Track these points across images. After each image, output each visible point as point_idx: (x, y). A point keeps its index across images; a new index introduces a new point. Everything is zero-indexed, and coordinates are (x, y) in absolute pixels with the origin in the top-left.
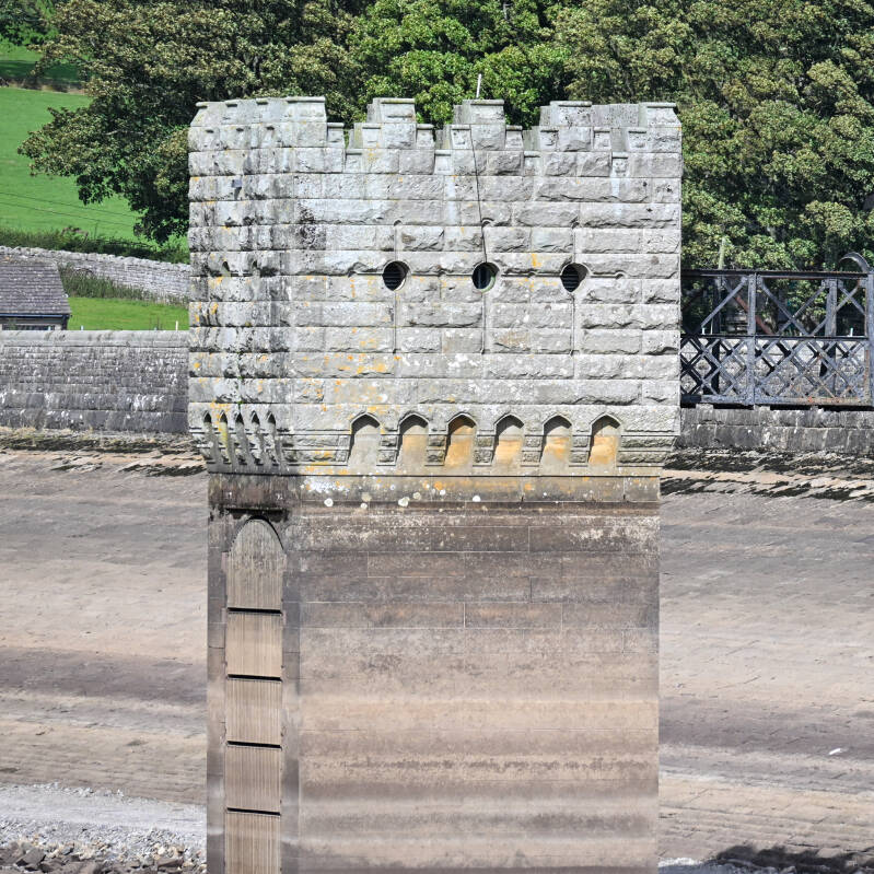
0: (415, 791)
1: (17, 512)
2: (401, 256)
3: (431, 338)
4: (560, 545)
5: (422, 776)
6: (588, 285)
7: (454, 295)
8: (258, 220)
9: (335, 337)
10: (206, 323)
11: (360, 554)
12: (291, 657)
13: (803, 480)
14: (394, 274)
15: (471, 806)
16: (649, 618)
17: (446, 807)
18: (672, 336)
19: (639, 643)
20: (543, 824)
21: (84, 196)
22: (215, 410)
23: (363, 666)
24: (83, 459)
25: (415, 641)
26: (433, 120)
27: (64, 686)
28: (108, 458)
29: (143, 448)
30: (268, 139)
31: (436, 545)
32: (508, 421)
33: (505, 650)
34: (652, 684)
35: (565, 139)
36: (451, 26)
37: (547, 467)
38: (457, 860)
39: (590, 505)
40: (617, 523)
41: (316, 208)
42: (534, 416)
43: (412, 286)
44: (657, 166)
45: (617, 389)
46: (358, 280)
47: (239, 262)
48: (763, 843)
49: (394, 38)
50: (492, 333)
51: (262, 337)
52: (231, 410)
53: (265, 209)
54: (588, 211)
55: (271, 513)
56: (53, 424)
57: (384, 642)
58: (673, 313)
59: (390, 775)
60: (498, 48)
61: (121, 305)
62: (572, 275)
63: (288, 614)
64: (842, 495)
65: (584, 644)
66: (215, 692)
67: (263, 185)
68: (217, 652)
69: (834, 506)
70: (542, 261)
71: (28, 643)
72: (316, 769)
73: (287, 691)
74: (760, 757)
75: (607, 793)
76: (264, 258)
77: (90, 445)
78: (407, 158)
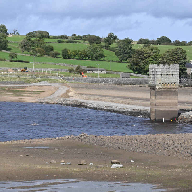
0: (163, 106)
1: (131, 89)
2: (162, 74)
3: (164, 78)
4: (172, 91)
5: (163, 105)
6: (173, 75)
7: (165, 76)
8: (153, 71)
9: (158, 78)
10: (150, 78)
11: (159, 91)
12: (155, 98)
13: (181, 87)
14: (162, 75)
15: (166, 107)
16: (177, 95)
17: (165, 107)
18: (178, 78)
19: (176, 97)
20: (171, 108)
21: (130, 70)
22: (150, 83)
23: (160, 98)
24: (135, 86)
25: (163, 97)
26: (164, 65)
27: (136, 99)
28: (137, 86)
29: (139, 85)
30: (154, 67)
31: (164, 91)
32: (169, 83)
33: (168, 97)
34: (177, 99)
35: (172, 66)
36: (152, 59)
37: (171, 86)
38: (165, 110)
39: (174, 89)
40: (175, 90)
41: (157, 71)
42: (170, 83)
43: (163, 75)
44: (178, 68)
45: (175, 82)
46: (159, 75)
47: (152, 74)
48: (182, 109)
49: (149, 60)
50: (168, 78)
51: (154, 78)
52: (152, 83)
53: (154, 71)
54: (174, 71)
55: (154, 89)
56: (133, 83)
57: (161, 97)
58: (179, 77)
59: (161, 105)
60: (155, 61)
61: (132, 76)
62: (172, 75)
63: (155, 95)
64: (184, 88)
65: (173, 97)
66: (150, 100)
67: (154, 69)
68: (150, 97)
69: (183, 89)
70: (171, 74)
71: (133, 97)
72: (157, 104)
73: (155, 100)
74: (181, 104)
75: (174, 106)
76: (154, 74)
77: (135, 85)
78: (163, 68)
